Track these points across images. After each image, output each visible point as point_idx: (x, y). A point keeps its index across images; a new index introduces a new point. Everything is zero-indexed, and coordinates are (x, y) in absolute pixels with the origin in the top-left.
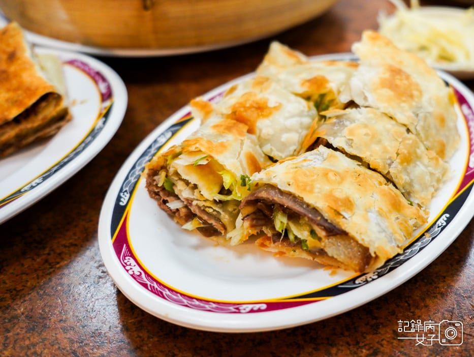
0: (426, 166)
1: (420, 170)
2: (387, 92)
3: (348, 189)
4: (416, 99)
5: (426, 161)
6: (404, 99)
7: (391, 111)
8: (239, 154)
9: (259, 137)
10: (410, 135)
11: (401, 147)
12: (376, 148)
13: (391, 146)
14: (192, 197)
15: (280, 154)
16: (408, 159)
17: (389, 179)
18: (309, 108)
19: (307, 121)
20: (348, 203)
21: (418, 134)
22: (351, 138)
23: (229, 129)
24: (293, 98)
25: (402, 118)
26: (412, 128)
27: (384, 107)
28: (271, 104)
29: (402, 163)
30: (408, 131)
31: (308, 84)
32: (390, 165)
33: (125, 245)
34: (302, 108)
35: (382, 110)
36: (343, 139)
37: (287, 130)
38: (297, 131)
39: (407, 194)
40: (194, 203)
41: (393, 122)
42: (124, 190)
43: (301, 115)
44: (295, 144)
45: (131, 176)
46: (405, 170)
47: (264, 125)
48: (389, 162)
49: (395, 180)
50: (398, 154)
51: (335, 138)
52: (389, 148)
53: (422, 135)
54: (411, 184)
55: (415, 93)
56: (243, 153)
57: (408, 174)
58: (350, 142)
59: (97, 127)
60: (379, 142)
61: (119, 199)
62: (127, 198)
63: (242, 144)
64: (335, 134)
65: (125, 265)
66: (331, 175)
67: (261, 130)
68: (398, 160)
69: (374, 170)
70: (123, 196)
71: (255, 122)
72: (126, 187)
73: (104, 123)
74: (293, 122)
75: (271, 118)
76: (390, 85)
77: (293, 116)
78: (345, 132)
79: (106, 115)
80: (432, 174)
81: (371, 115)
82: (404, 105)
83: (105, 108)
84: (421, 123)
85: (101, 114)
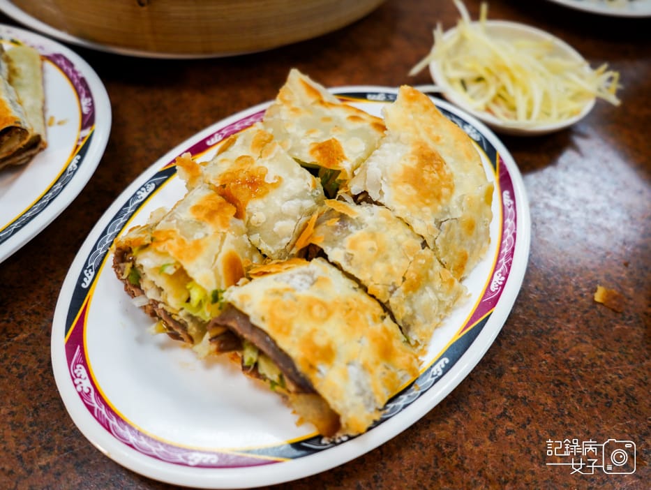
0: (436, 292)
1: (428, 297)
2: (409, 190)
3: (332, 331)
4: (443, 201)
5: (437, 285)
6: (428, 201)
7: (406, 216)
8: (216, 257)
9: (248, 225)
10: (427, 252)
11: (411, 268)
12: (380, 267)
13: (399, 265)
14: (158, 299)
15: (270, 249)
16: (415, 285)
17: (386, 307)
18: (315, 186)
19: (309, 204)
20: (327, 354)
21: (435, 250)
22: (350, 252)
23: (211, 215)
24: (298, 169)
25: (419, 227)
26: (429, 242)
27: (400, 209)
28: (269, 179)
29: (406, 291)
30: (424, 244)
31: (318, 153)
32: (392, 292)
33: (79, 347)
34: (306, 186)
35: (398, 214)
36: (342, 252)
37: (282, 216)
38: (294, 218)
39: (404, 329)
40: (161, 306)
41: (408, 231)
42: (89, 265)
43: (302, 196)
44: (289, 237)
45: (100, 246)
46: (409, 299)
47: (257, 209)
48: (391, 288)
49: (395, 312)
50: (404, 279)
51: (333, 248)
52: (395, 269)
53: (440, 250)
54: (413, 317)
55: (445, 191)
56: (221, 256)
57: (411, 305)
58: (349, 257)
59: (70, 168)
60: (386, 259)
61: (82, 278)
62: (90, 278)
63: (223, 240)
64: (334, 243)
65: (74, 377)
66: (316, 309)
67: (251, 214)
68: (402, 288)
69: (373, 296)
70: (87, 275)
71: (245, 204)
72: (91, 262)
73: (79, 164)
74: (292, 206)
75: (265, 199)
76: (415, 179)
77: (292, 198)
78: (347, 241)
79: (82, 152)
80: (440, 302)
81: (383, 219)
82: (427, 210)
83: (83, 138)
84: (443, 235)
85: (77, 146)
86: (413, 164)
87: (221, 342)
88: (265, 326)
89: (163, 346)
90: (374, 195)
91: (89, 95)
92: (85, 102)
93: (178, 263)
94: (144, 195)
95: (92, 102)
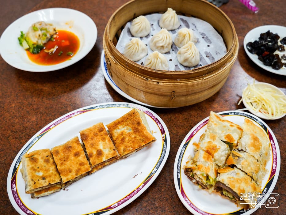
0: (262, 172)
1: (260, 173)
2: (253, 148)
3: (243, 186)
4: (260, 149)
5: (262, 170)
6: (257, 150)
7: (253, 155)
9: (215, 159)
10: (259, 163)
11: (256, 167)
12: (249, 168)
13: (253, 167)
14: (199, 180)
15: (221, 165)
17: (252, 177)
19: (227, 152)
20: (243, 191)
21: (260, 162)
22: (242, 165)
23: (208, 159)
25: (256, 157)
26: (259, 160)
27: (251, 153)
28: (218, 147)
29: (256, 173)
30: (258, 161)
32: (253, 174)
33: (184, 193)
34: (226, 148)
35: (251, 154)
36: (240, 166)
37: (222, 156)
38: (224, 156)
39: (256, 182)
40: (200, 182)
41: (254, 158)
42: (178, 172)
43: (225, 150)
44: (224, 161)
46: (257, 175)
47: (216, 155)
49: (254, 178)
50: (255, 170)
51: (238, 164)
52: (253, 168)
53: (261, 162)
54: (258, 179)
55: (260, 147)
56: (214, 170)
58: (242, 167)
59: (164, 146)
60: (250, 166)
63: (212, 165)
66: (239, 181)
67: (215, 157)
68: (255, 173)
69: (249, 175)
71: (214, 155)
73: (166, 145)
74: (223, 153)
75: (218, 152)
76: (254, 145)
77: (223, 151)
78: (241, 163)
80: (263, 174)
81: (248, 156)
82: (257, 152)
83: (164, 137)
84: (262, 158)
85: (163, 139)
86: (252, 141)
87: (217, 190)
88: (229, 186)
89: (199, 190)
90: (244, 150)
91: (160, 123)
92: (160, 126)
93: (206, 173)
94: (183, 151)
95: (162, 125)
